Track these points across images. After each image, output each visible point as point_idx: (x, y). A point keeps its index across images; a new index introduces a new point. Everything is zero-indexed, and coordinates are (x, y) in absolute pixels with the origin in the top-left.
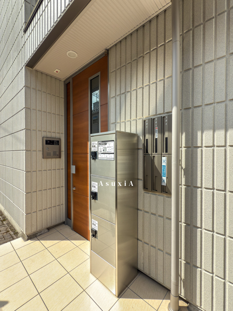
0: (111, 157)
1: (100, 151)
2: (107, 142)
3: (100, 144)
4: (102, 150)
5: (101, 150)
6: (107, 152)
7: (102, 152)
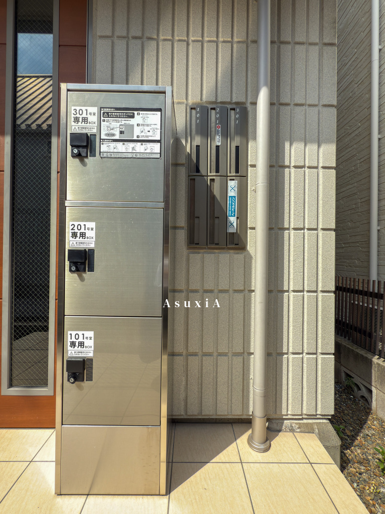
0: (148, 151)
1: (108, 135)
2: (136, 113)
3: (108, 115)
4: (117, 132)
5: (112, 132)
6: (135, 138)
7: (117, 137)
